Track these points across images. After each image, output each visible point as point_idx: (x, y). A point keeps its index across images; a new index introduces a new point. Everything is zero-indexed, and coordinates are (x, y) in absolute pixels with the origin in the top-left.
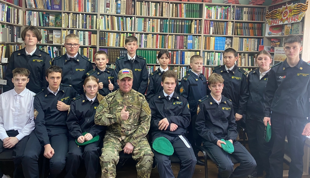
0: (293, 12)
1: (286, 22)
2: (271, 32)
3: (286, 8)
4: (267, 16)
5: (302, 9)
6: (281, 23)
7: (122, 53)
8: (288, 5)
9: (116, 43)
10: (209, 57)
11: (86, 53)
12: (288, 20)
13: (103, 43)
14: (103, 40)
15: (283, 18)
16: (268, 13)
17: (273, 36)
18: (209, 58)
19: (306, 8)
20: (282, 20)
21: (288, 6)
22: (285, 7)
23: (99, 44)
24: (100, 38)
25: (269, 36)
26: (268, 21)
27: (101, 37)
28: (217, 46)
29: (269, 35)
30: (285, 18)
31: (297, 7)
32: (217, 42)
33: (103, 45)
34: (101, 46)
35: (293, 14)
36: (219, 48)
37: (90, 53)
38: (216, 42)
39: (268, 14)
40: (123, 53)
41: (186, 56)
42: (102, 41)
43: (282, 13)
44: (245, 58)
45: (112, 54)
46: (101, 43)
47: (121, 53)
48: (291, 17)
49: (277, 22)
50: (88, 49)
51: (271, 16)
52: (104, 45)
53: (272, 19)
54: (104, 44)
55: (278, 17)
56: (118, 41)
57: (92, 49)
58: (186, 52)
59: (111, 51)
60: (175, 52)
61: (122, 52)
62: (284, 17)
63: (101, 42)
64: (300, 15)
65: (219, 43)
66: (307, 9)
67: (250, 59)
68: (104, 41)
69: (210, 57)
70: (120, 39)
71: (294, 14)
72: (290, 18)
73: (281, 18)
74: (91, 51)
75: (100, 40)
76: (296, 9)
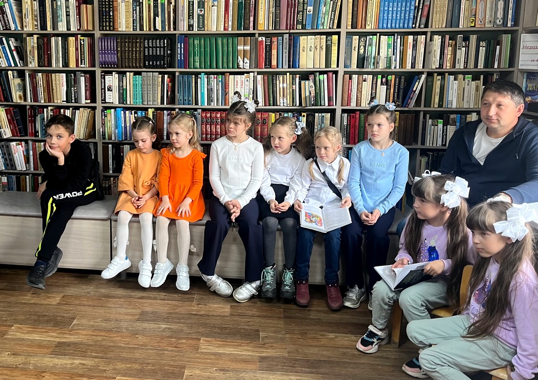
7: (148, 44)
9: (133, 23)
10: (362, 47)
11: (74, 49)
13: (108, 24)
14: (106, 16)
18: (363, 50)
23: (100, 26)
24: (101, 12)
27: (103, 11)
28: (386, 18)
32: (386, 8)
33: (108, 28)
34: (103, 30)
36: (390, 22)
37: (82, 48)
38: (382, 9)
40: (151, 45)
41: (304, 47)
42: (106, 18)
44: (467, 47)
45: (127, 49)
46: (103, 24)
47: (146, 46)
50: (76, 39)
52: (110, 28)
54: (110, 26)
56: (138, 17)
57: (86, 39)
58: (303, 37)
59: (126, 42)
60: (275, 39)
61: (148, 42)
63: (103, 21)
65: (391, 9)
67: (482, 51)
68: (110, 19)
69: (365, 47)
70: (141, 12)
74: (82, 43)
75: (101, 17)
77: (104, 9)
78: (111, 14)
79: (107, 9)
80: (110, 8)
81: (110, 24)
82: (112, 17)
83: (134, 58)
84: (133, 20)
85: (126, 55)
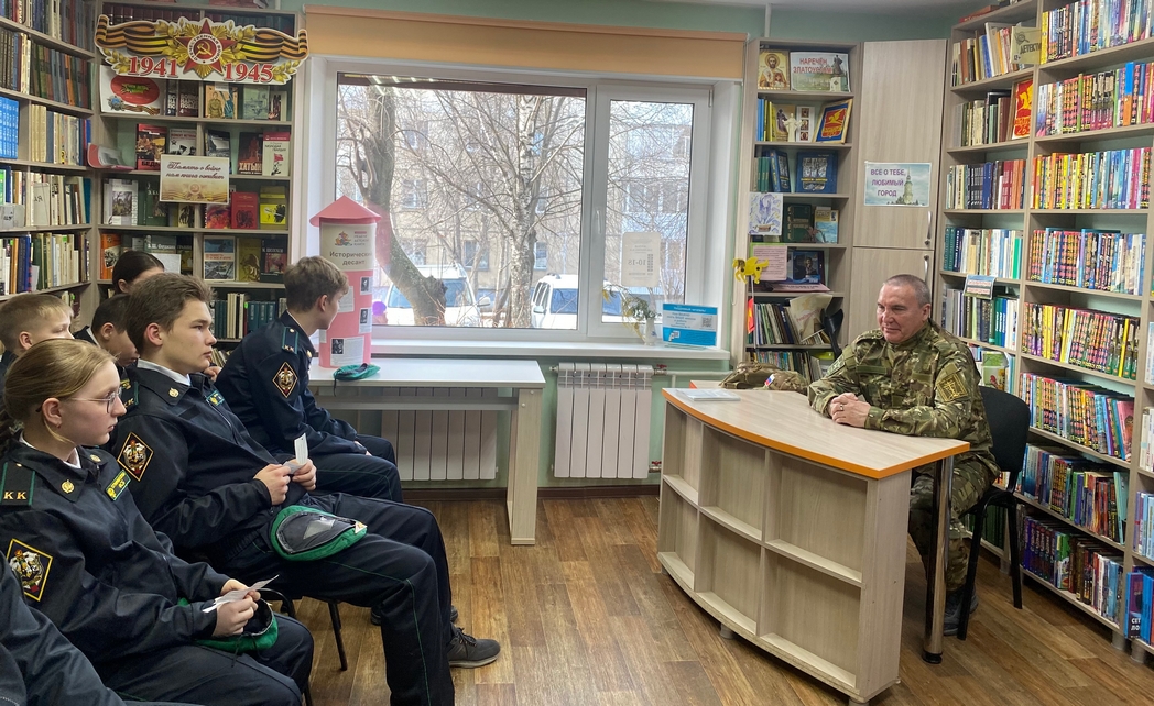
0: (242, 50)
1: (214, 77)
2: (119, 97)
3: (206, 29)
4: (104, 38)
5: (284, 48)
6: (192, 76)
8: (210, 22)
12: (225, 73)
15: (200, 61)
16: (108, 27)
17: (127, 112)
19: (301, 51)
20: (189, 65)
21: (211, 24)
22: (200, 24)
25: (114, 111)
26: (109, 55)
29: (113, 107)
30: (208, 62)
31: (258, 39)
35: (241, 55)
39: (109, 31)
43: (185, 42)
44: (58, 192)
48: (236, 64)
49: (168, 69)
51: (123, 38)
53: (130, 51)
55: (168, 51)
62: (200, 56)
64: (277, 65)
66: (303, 54)
71: (248, 58)
72: (229, 66)
73: (183, 58)
76: (253, 42)
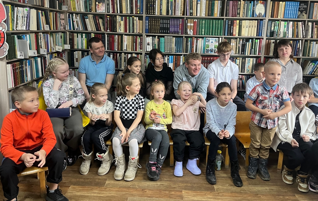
9: (160, 11)
23: (146, 12)
40: (163, 22)
42: (151, 8)
77: (151, 4)
78: (155, 6)
79: (152, 4)
80: (154, 3)
81: (153, 11)
82: (155, 8)
83: (157, 28)
84: (160, 9)
85: (153, 27)
